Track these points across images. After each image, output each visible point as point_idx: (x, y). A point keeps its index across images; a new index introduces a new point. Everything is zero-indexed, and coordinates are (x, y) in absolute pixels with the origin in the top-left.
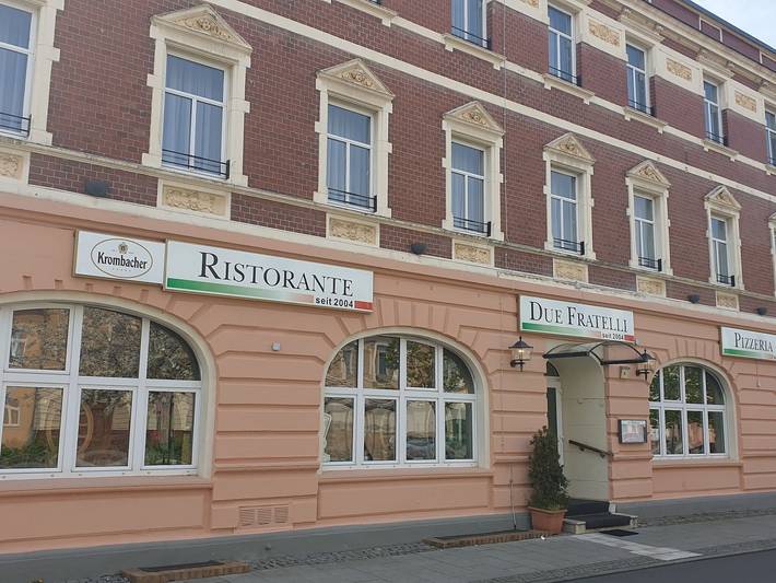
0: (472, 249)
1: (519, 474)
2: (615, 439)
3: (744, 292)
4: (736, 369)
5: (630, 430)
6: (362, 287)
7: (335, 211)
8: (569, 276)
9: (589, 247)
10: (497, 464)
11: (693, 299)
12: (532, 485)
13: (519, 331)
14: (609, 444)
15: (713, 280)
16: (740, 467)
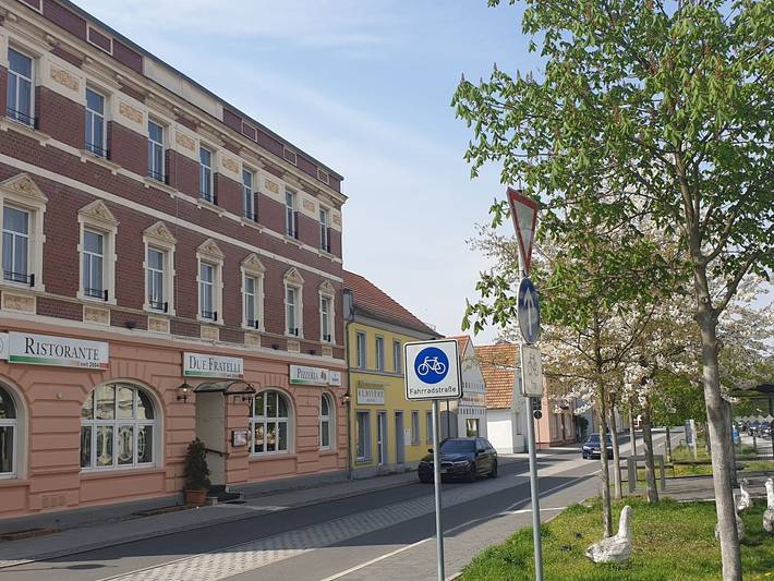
0: (158, 322)
1: (179, 470)
2: (229, 444)
3: (305, 340)
4: (297, 392)
5: (239, 437)
6: (103, 353)
7: (89, 303)
8: (209, 337)
9: (220, 316)
10: (169, 464)
11: (275, 347)
12: (186, 477)
13: (182, 377)
14: (227, 448)
15: (287, 332)
16: (295, 459)
